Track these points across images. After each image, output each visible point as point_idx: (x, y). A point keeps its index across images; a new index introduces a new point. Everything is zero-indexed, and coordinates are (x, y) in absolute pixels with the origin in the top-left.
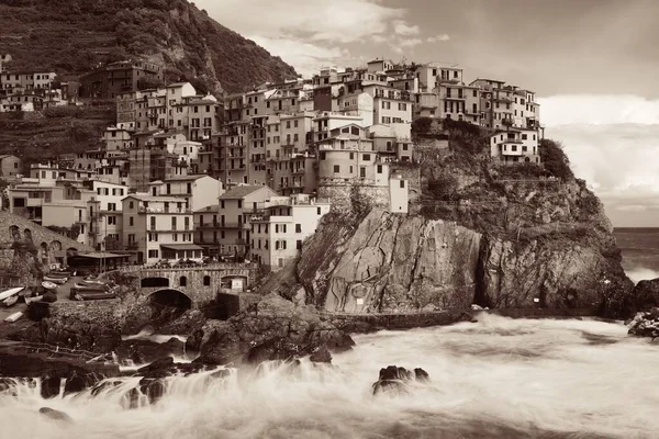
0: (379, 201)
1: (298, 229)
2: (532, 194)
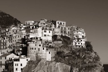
0: (43, 57)
1: (21, 65)
2: (83, 56)
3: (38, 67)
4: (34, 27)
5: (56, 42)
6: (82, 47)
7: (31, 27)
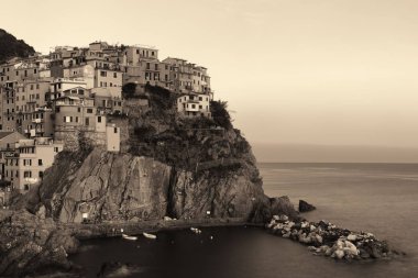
0: (99, 142)
1: (40, 162)
2: (205, 139)
3: (85, 169)
4: (74, 62)
5: (131, 103)
6: (202, 114)
7: (66, 62)
